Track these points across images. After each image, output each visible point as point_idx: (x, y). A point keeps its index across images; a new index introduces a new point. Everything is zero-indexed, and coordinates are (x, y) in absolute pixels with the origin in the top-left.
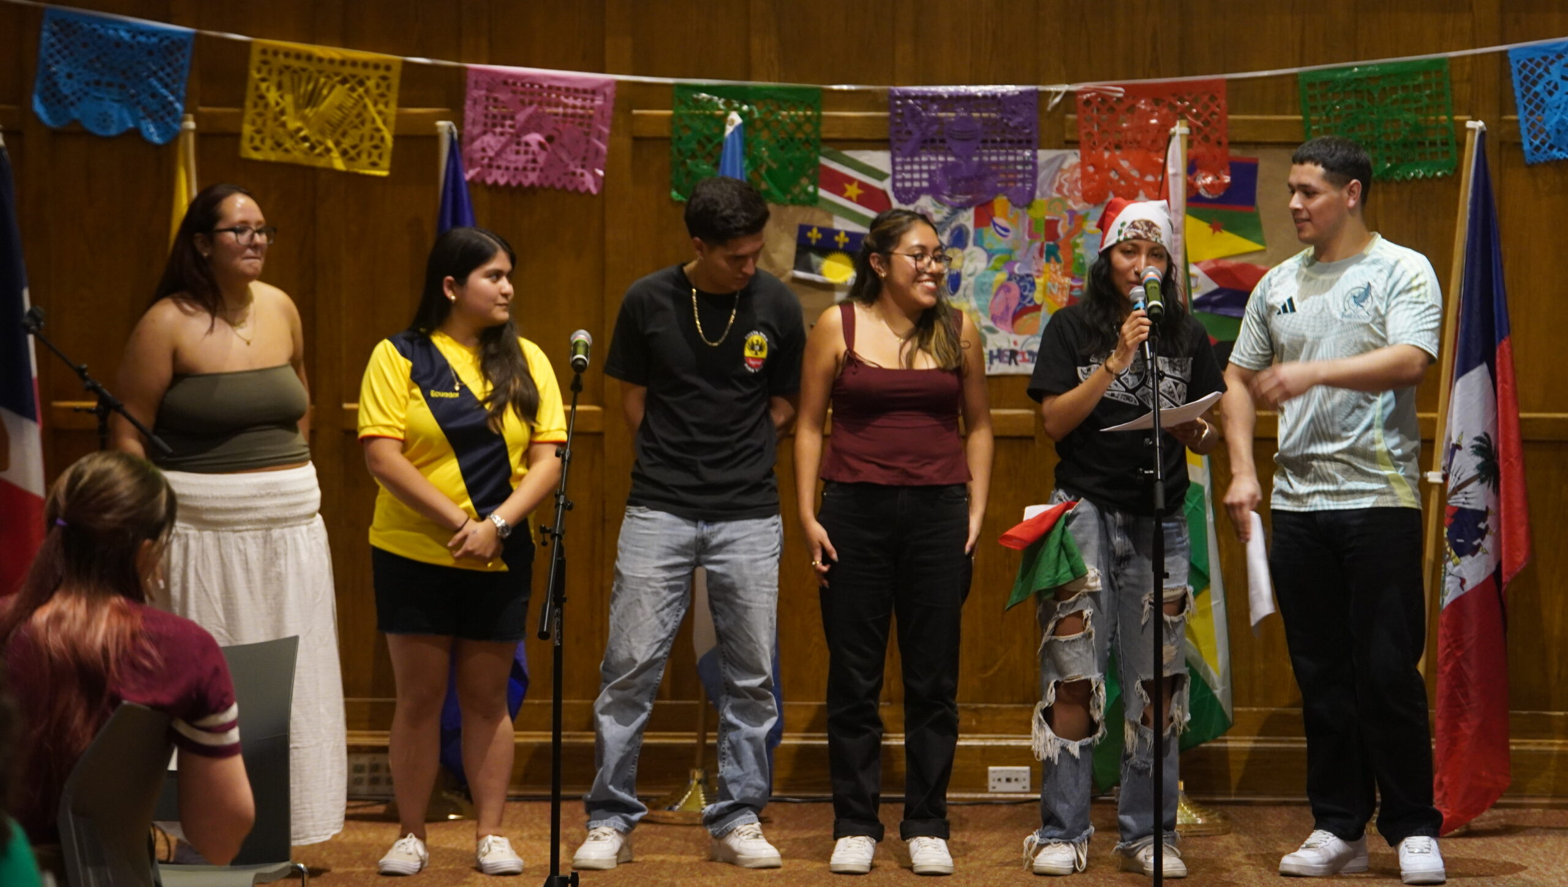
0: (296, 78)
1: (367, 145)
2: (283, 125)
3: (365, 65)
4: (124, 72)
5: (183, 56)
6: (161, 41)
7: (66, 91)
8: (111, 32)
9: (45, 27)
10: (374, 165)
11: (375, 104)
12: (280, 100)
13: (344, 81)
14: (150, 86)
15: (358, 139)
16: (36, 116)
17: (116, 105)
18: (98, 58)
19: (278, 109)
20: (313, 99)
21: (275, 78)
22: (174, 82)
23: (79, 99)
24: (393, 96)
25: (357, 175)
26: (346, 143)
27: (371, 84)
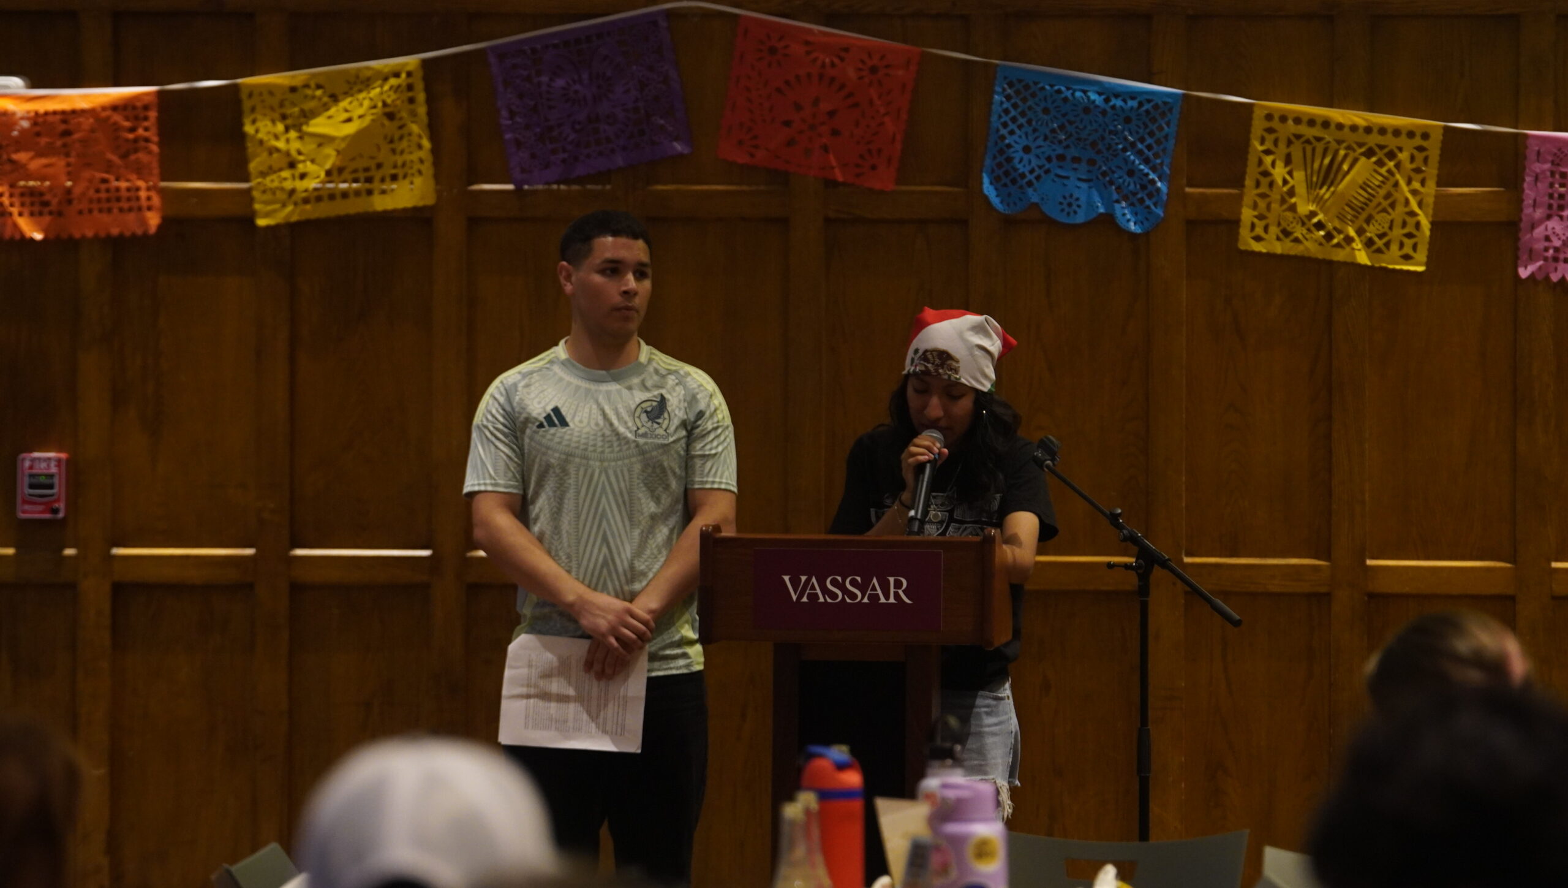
0: (1309, 148)
1: (1397, 232)
2: (1293, 208)
3: (1397, 132)
4: (1094, 144)
5: (1168, 124)
6: (1141, 104)
7: (1021, 168)
8: (1078, 94)
9: (998, 89)
10: (1407, 258)
11: (1409, 182)
12: (1288, 177)
13: (1369, 153)
14: (1126, 160)
15: (1387, 226)
16: (986, 199)
17: (1084, 185)
18: (1062, 127)
19: (1285, 189)
20: (1329, 176)
21: (1282, 148)
22: (1156, 155)
23: (1038, 178)
24: (1432, 171)
25: (1385, 269)
26: (1371, 232)
27: (1403, 156)
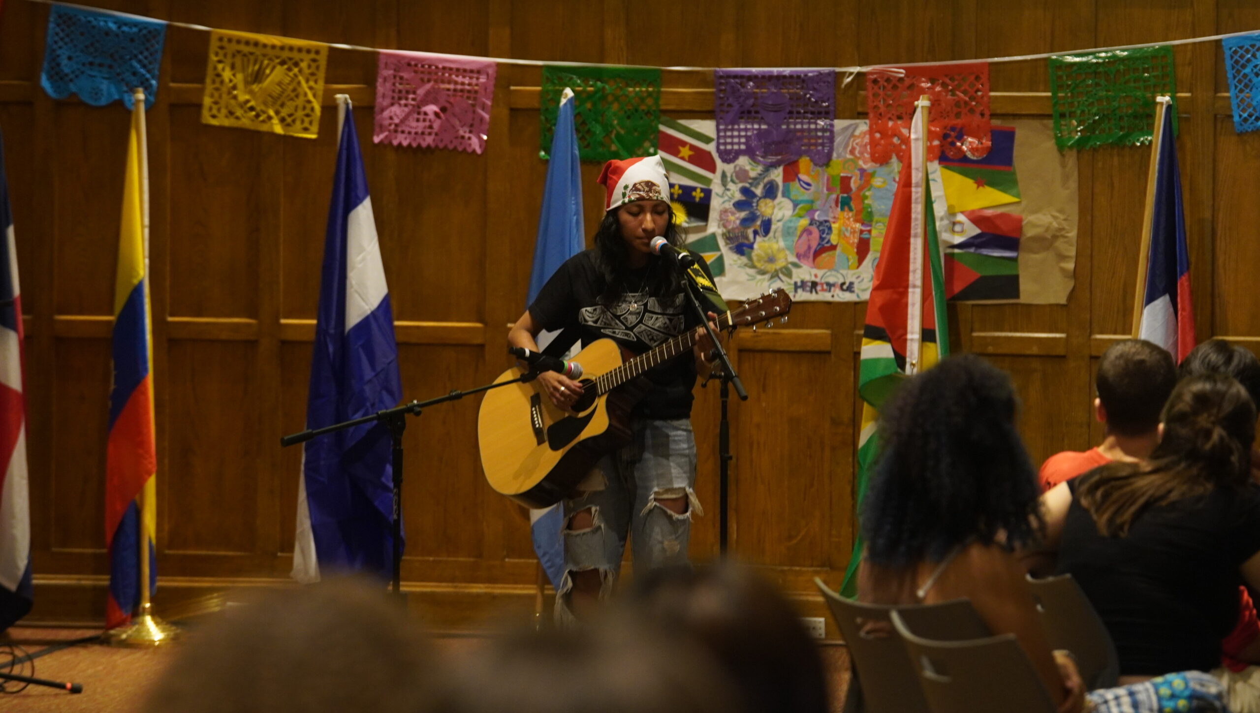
0: (245, 59)
1: (300, 113)
2: (235, 97)
3: (300, 50)
4: (112, 55)
5: (157, 42)
6: (140, 30)
7: (66, 70)
8: (102, 23)
9: (52, 19)
10: (306, 130)
11: (307, 81)
12: (233, 78)
13: (283, 63)
14: (132, 66)
15: (293, 109)
16: (43, 90)
17: (106, 82)
18: (92, 44)
19: (231, 85)
20: (258, 77)
22: (150, 63)
23: (77, 76)
24: (321, 74)
25: (293, 136)
26: (284, 112)
27: (304, 65)
